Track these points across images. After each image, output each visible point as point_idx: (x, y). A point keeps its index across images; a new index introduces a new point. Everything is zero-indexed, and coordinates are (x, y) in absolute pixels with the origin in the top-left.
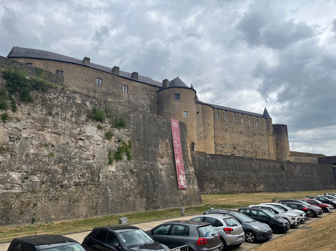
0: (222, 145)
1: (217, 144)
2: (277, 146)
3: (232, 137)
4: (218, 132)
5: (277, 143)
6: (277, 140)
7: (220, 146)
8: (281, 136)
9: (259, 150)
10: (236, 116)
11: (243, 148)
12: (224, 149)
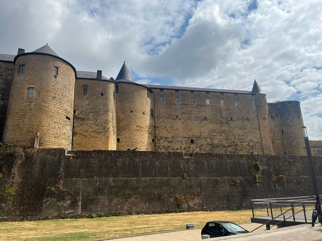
0: (168, 139)
1: (159, 138)
2: (283, 134)
3: (187, 126)
4: (161, 120)
5: (282, 130)
6: (282, 126)
7: (165, 140)
8: (287, 119)
9: (241, 142)
10: (196, 96)
11: (209, 140)
12: (172, 144)
